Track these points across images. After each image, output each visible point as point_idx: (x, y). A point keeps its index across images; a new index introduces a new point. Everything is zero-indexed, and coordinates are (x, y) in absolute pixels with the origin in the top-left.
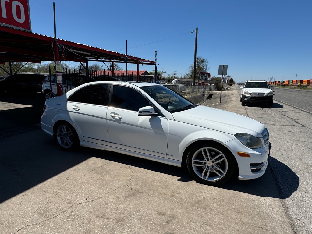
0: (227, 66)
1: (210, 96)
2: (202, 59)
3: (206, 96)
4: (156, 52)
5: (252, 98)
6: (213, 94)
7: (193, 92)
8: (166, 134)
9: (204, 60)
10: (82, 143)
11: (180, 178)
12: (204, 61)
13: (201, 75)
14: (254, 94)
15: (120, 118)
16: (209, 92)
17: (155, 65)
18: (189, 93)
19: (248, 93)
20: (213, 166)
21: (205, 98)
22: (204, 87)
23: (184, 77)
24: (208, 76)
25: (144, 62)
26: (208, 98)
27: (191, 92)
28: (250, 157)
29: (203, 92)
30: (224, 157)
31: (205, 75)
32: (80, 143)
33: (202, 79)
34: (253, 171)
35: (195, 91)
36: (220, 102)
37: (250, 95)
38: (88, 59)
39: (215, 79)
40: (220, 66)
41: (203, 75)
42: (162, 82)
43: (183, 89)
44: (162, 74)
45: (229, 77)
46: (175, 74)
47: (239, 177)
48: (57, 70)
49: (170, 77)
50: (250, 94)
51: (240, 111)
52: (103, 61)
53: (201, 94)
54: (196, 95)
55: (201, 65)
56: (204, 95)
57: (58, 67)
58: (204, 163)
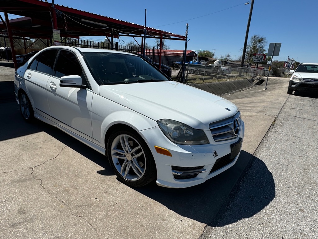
0: (280, 44)
1: (261, 82)
2: (259, 38)
3: (256, 81)
4: (187, 25)
5: (301, 85)
6: (264, 80)
7: (240, 76)
8: (89, 112)
9: (262, 39)
10: (35, 115)
11: (104, 169)
12: (262, 41)
13: (255, 57)
14: (304, 79)
15: (56, 89)
16: (261, 77)
17: (185, 41)
18: (234, 77)
19: (298, 78)
20: (132, 162)
21: (254, 83)
22: (254, 70)
23: (239, 60)
24: (263, 58)
25: (172, 37)
26: (257, 84)
27: (236, 76)
28: (172, 156)
29: (253, 77)
30: (142, 151)
31: (260, 57)
32: (34, 115)
33: (256, 62)
34: (176, 177)
35: (242, 75)
36: (265, 89)
37: (299, 81)
38: (119, 34)
39: (278, 63)
40: (271, 44)
41: (257, 57)
42: (202, 63)
43: (228, 72)
44: (214, 55)
45: (292, 61)
46: (228, 56)
47: (157, 182)
48: (55, 38)
49: (223, 59)
50: (300, 79)
51: (278, 99)
52: (133, 36)
53: (250, 78)
54: (241, 79)
55: (258, 45)
56: (253, 81)
57: (56, 36)
58: (124, 155)
